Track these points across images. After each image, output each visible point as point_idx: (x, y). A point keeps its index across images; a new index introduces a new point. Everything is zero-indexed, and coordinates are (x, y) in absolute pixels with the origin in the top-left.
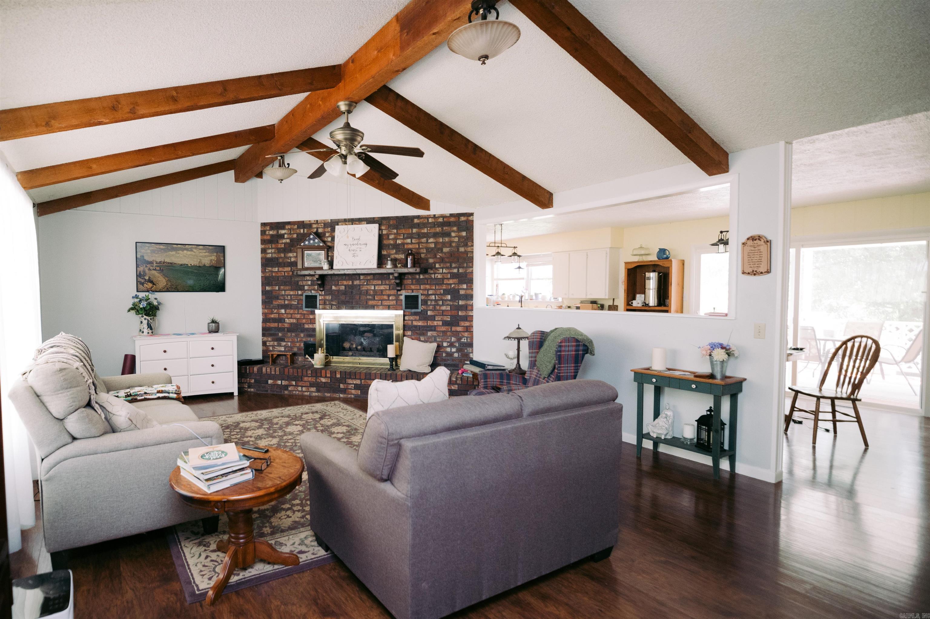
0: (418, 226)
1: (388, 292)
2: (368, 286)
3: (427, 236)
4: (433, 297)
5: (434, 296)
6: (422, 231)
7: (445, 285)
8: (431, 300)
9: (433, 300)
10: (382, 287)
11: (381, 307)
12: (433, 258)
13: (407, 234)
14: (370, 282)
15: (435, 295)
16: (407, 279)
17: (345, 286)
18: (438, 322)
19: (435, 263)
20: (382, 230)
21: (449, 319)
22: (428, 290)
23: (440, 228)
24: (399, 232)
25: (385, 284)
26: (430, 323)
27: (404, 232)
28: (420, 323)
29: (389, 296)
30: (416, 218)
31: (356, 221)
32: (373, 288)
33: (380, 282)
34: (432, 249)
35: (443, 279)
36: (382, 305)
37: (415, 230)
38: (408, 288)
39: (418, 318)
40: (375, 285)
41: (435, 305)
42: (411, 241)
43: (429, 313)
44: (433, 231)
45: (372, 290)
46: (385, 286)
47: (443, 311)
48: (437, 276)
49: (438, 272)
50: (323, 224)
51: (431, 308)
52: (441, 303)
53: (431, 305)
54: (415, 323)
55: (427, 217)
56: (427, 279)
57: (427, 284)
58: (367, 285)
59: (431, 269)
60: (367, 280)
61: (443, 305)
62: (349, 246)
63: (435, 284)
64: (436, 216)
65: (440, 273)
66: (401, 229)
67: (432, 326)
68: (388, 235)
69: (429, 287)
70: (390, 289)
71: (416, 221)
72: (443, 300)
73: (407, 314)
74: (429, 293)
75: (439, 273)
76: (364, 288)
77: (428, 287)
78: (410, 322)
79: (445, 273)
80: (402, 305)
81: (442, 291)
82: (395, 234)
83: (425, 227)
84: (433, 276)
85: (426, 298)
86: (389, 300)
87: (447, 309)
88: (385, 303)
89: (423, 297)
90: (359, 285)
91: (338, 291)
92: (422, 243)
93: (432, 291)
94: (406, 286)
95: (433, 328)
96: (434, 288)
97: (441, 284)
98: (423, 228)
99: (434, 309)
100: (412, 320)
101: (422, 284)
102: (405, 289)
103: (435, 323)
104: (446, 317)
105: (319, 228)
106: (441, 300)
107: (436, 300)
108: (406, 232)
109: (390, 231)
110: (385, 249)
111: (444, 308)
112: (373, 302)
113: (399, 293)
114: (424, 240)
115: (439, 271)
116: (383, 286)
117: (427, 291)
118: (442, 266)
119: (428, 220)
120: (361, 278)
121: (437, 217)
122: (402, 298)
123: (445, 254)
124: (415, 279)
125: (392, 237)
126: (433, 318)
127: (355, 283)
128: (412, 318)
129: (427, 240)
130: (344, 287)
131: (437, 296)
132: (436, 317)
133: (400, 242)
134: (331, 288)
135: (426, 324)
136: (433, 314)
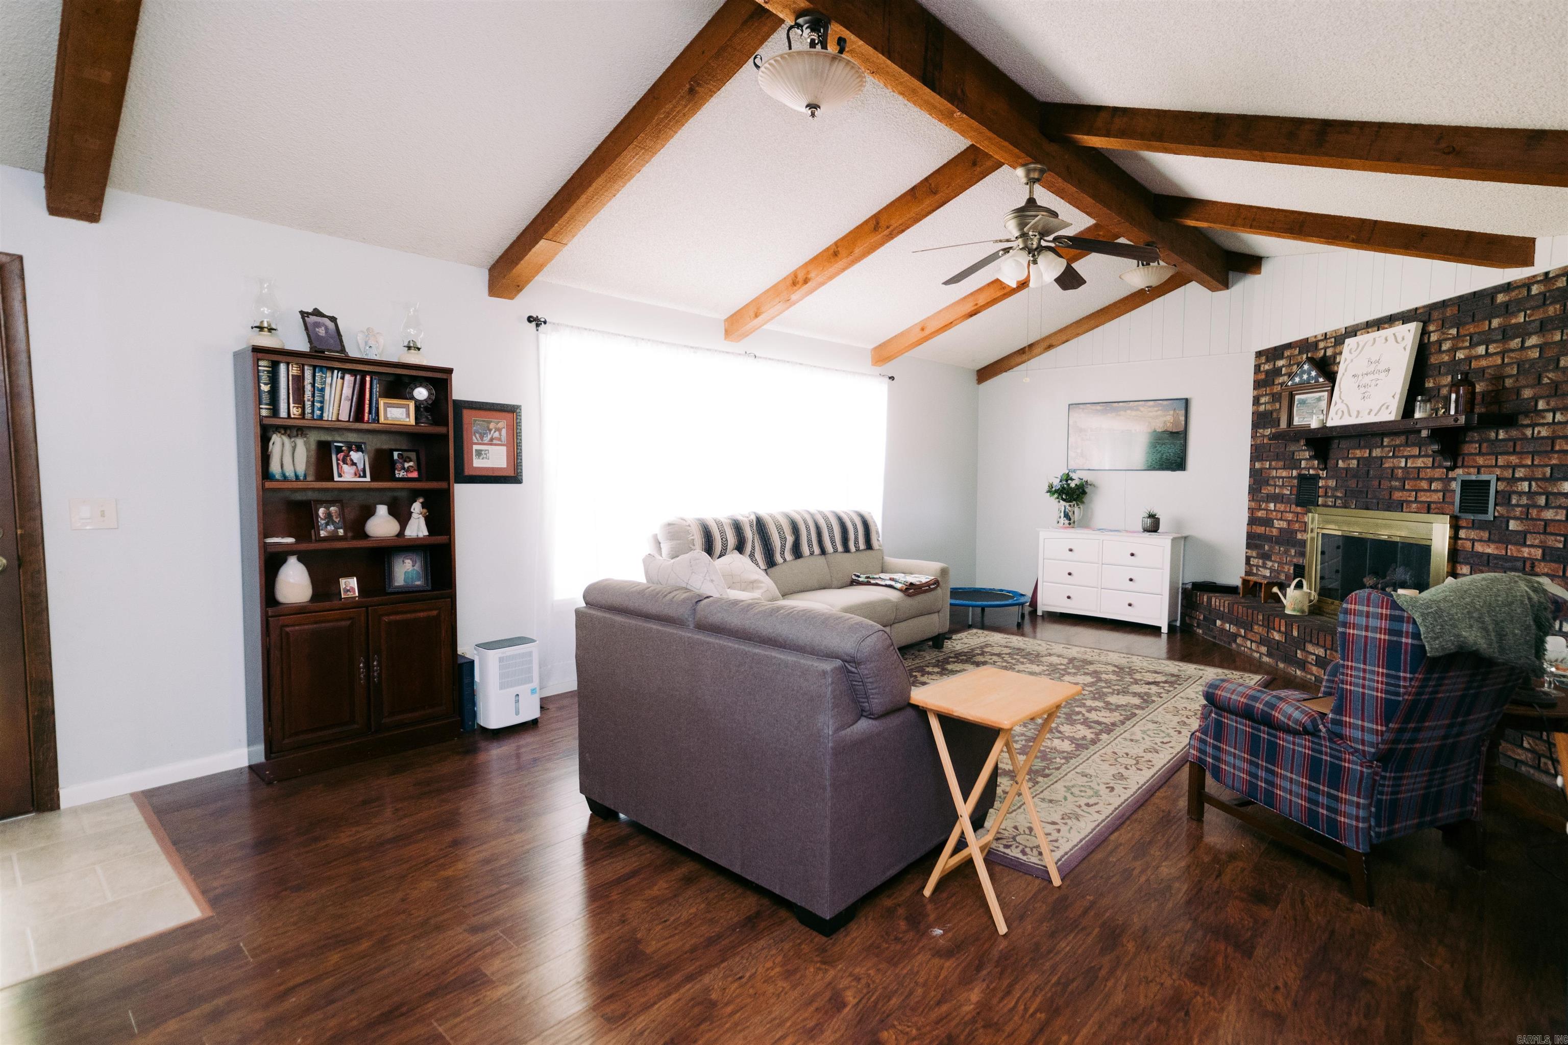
0: (1507, 309)
1: (1429, 473)
2: (1395, 460)
3: (1522, 332)
4: (1525, 486)
5: (1526, 484)
6: (1513, 321)
7: (1556, 456)
8: (1520, 494)
9: (1525, 493)
10: (1419, 463)
11: (1414, 505)
12: (1532, 387)
13: (1479, 333)
14: (1399, 451)
15: (1529, 480)
16: (1467, 442)
17: (1358, 459)
18: (1533, 550)
19: (1536, 399)
20: (1429, 333)
21: (1561, 546)
22: (1514, 468)
23: (1558, 306)
24: (1462, 332)
25: (1426, 456)
26: (1512, 550)
27: (1472, 330)
28: (1490, 550)
29: (1431, 481)
30: (1500, 292)
31: (1385, 323)
32: (1403, 464)
33: (1416, 451)
34: (1533, 362)
35: (1553, 439)
36: (1416, 501)
37: (1495, 323)
38: (1471, 463)
39: (1485, 535)
40: (1407, 458)
41: (1527, 507)
42: (1487, 349)
43: (1513, 525)
44: (1539, 315)
45: (1401, 468)
46: (1425, 460)
47: (1547, 522)
48: (1539, 432)
49: (1541, 421)
50: (1333, 340)
51: (1518, 514)
52: (1542, 501)
53: (1518, 505)
54: (1479, 548)
55: (1527, 284)
56: (1515, 441)
57: (1514, 452)
58: (1394, 456)
59: (1526, 414)
60: (1395, 447)
61: (1547, 506)
62: (1360, 377)
63: (1533, 454)
64: (1551, 275)
65: (1548, 424)
66: (1468, 323)
67: (1517, 559)
68: (1439, 343)
69: (1517, 461)
70: (1433, 467)
71: (1501, 298)
72: (1548, 495)
73: (1464, 524)
74: (1517, 475)
75: (1543, 425)
76: (1388, 464)
77: (1514, 459)
78: (1468, 545)
79: (1560, 423)
80: (1453, 503)
81: (1548, 470)
82: (1453, 338)
83: (1519, 311)
84: (1529, 432)
85: (1508, 488)
86: (1430, 490)
87: (1558, 518)
88: (1423, 497)
89: (1501, 486)
90: (1381, 458)
91: (1347, 470)
92: (1512, 351)
93: (1523, 470)
94: (1466, 458)
95: (1519, 564)
96: (1529, 463)
97: (1546, 452)
98: (1514, 314)
99: (1526, 517)
100: (1473, 541)
101: (1501, 454)
102: (1463, 466)
103: (1526, 552)
104: (1553, 538)
105: (1328, 347)
106: (1541, 494)
107: (1530, 494)
108: (1477, 330)
109: (1444, 333)
110: (1431, 376)
111: (1549, 514)
112: (1400, 494)
113: (1451, 474)
114: (1515, 343)
115: (1544, 418)
116: (1421, 459)
117: (1510, 471)
118: (1553, 404)
119: (1529, 290)
120: (1385, 444)
121: (1553, 277)
122: (1456, 486)
123: (1564, 372)
124: (1488, 440)
125: (1446, 346)
126: (1521, 539)
127: (1374, 454)
128: (1473, 534)
129: (1523, 342)
130: (1355, 462)
131: (1533, 484)
132: (1529, 536)
133: (1462, 356)
134: (1337, 464)
135: (1504, 552)
136: (1520, 529)
